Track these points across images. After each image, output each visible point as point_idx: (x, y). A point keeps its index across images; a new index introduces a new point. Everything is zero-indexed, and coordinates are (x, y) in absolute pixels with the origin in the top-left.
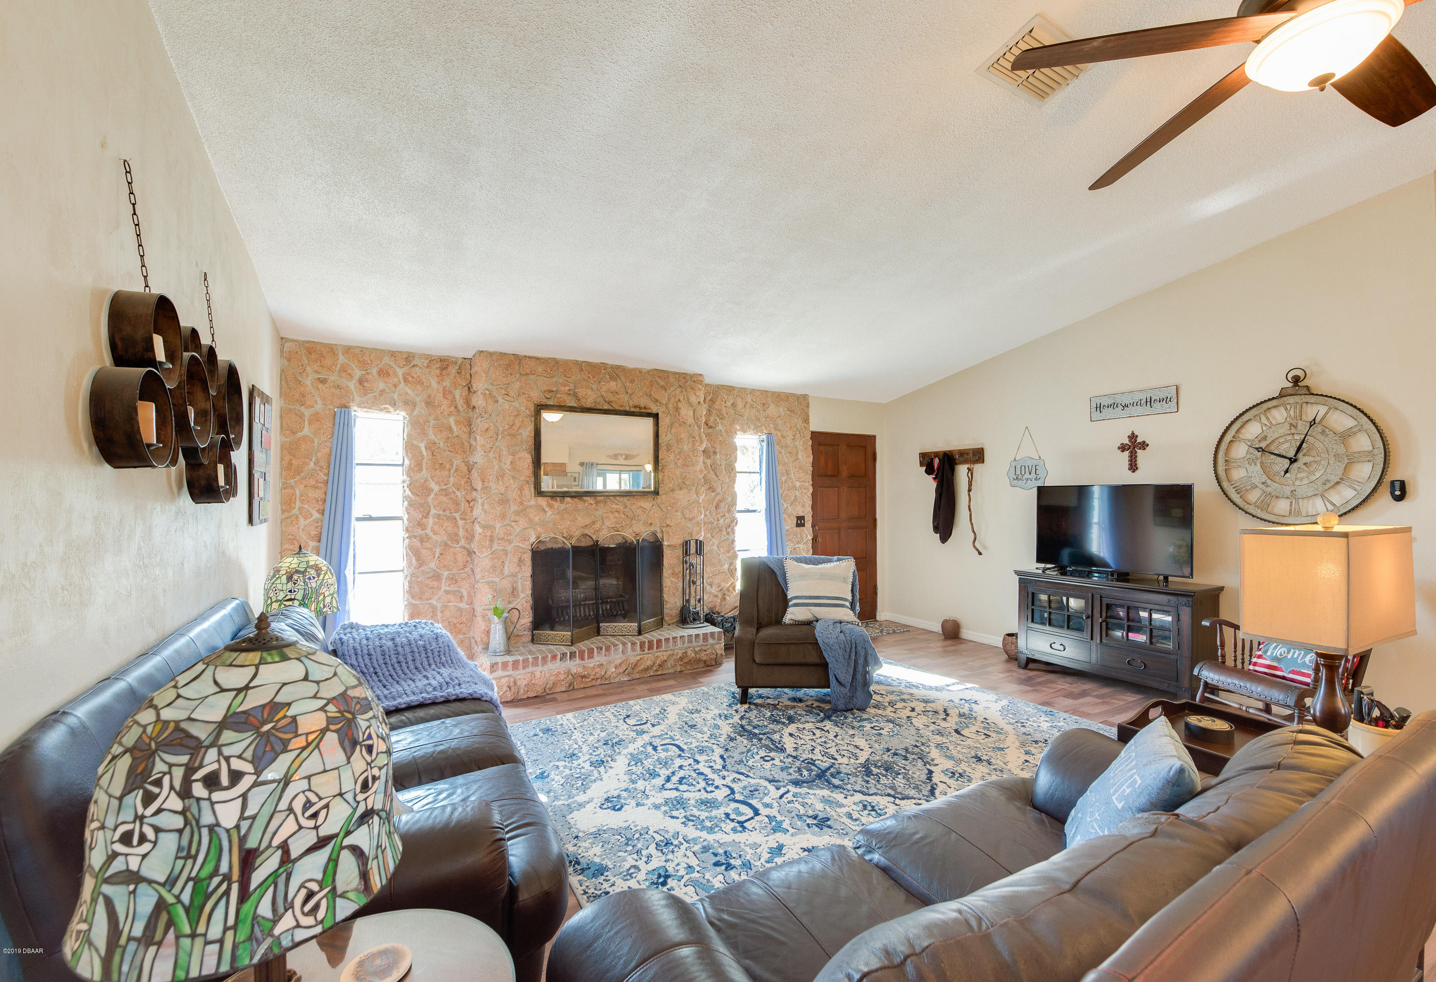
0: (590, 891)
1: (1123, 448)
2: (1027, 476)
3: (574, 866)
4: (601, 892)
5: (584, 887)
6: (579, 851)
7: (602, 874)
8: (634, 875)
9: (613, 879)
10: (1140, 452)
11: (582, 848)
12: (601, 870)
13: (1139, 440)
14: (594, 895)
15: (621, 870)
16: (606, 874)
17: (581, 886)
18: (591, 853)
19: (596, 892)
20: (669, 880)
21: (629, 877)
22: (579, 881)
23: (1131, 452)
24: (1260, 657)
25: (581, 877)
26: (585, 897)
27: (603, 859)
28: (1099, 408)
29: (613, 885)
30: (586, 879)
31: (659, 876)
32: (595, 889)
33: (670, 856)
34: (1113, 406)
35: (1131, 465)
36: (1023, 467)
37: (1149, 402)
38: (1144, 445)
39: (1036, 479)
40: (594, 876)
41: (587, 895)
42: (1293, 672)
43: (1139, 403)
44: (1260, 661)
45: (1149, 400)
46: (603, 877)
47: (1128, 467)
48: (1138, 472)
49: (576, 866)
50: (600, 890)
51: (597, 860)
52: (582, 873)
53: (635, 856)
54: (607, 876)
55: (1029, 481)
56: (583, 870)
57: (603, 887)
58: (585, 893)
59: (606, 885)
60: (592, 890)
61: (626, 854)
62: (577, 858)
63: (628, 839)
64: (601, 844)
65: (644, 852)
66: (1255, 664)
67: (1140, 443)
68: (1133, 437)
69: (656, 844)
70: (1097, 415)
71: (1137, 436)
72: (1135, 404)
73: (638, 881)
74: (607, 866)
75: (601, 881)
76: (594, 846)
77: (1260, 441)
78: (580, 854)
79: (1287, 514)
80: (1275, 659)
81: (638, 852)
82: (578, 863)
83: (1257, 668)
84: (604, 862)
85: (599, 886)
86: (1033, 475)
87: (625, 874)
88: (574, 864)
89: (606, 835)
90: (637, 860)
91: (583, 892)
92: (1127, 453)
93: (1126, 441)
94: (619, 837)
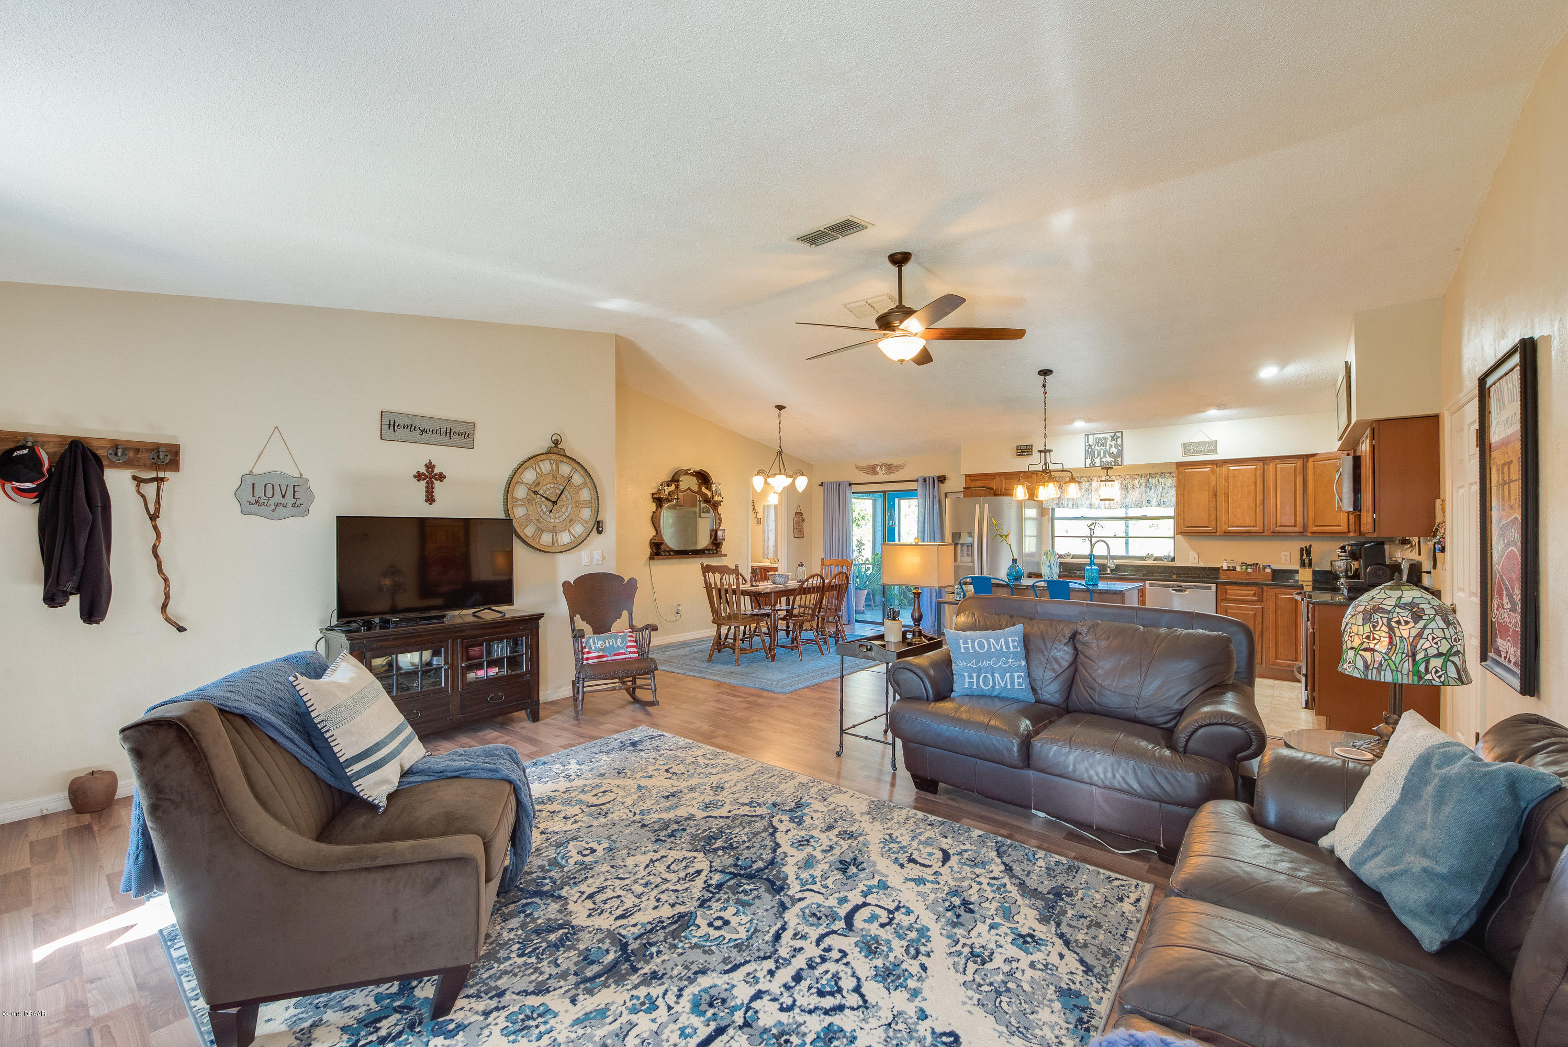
0: (1099, 986)
1: (419, 476)
2: (278, 498)
3: (1088, 1021)
4: (1089, 978)
5: (1101, 994)
6: (1064, 1032)
7: (1070, 989)
8: (1044, 962)
9: (1066, 978)
10: (437, 484)
11: (1057, 1032)
12: (1065, 994)
13: (436, 471)
14: (1098, 980)
15: (1047, 976)
16: (1066, 987)
17: (1102, 998)
18: (1054, 1018)
19: (1094, 981)
20: (1024, 931)
21: (1050, 966)
22: (1099, 1003)
23: (428, 483)
24: (589, 652)
25: (1094, 1006)
26: (1109, 987)
27: (1051, 1001)
28: (392, 425)
29: (1072, 973)
30: (1090, 1000)
31: (1025, 942)
32: (1092, 984)
33: (993, 946)
34: (411, 428)
35: (427, 496)
36: (269, 487)
37: (449, 433)
38: (441, 477)
39: (294, 505)
40: (1078, 995)
41: (1105, 985)
42: (615, 655)
43: (438, 432)
44: (590, 655)
45: (448, 431)
46: (1072, 986)
47: (424, 498)
48: (434, 504)
49: (1085, 1020)
50: (1087, 980)
51: (1057, 1006)
52: (1088, 1008)
53: (1018, 975)
54: (1067, 984)
55: (280, 509)
56: (1083, 1010)
57: (1082, 979)
58: (1104, 989)
59: (1079, 978)
60: (1096, 985)
61: (1023, 984)
62: (1076, 1027)
63: (999, 993)
64: (1031, 1017)
65: (1006, 968)
66: (587, 659)
67: (436, 474)
68: (430, 466)
69: (983, 965)
70: (388, 433)
71: (434, 466)
72: (434, 432)
73: (1048, 955)
74: (1056, 992)
75: (1078, 985)
76: (1041, 1023)
77: (536, 486)
78: (1067, 1029)
79: (550, 545)
80: (599, 650)
81: (1010, 974)
82: (1080, 1021)
83: (590, 661)
84: (1054, 997)
85: (1085, 983)
86: (289, 499)
87: (1049, 971)
88: (1085, 1023)
89: (1013, 1020)
90: (1023, 971)
91: (1106, 992)
92: (423, 483)
93: (423, 470)
94: (1004, 1005)
